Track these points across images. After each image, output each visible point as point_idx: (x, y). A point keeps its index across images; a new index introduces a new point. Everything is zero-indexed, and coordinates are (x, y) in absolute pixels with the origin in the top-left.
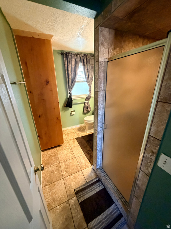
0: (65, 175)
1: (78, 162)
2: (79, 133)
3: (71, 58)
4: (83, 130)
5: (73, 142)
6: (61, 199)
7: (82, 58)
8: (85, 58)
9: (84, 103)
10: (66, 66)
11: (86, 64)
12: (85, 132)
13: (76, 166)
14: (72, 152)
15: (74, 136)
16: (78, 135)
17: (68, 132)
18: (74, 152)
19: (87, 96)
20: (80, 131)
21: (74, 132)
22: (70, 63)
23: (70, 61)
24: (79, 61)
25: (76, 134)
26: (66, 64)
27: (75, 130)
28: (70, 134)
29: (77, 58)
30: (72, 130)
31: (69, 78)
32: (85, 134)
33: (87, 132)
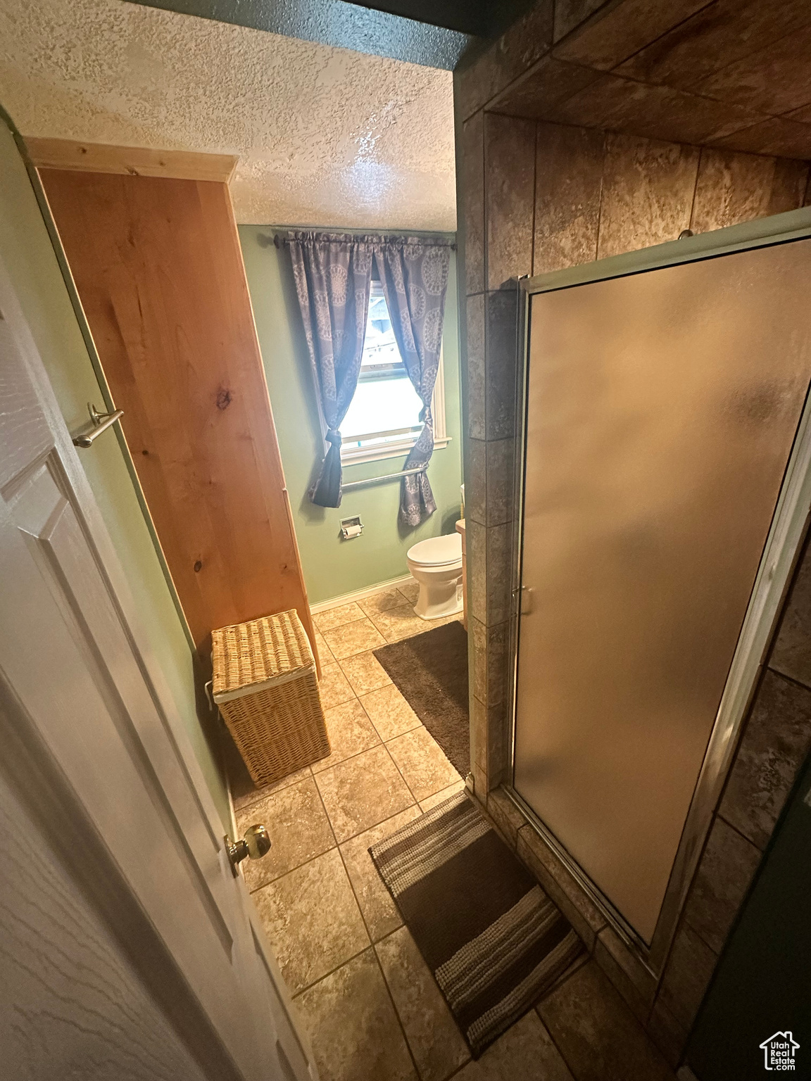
0: (343, 831)
1: (400, 764)
2: (387, 622)
3: (328, 263)
4: (403, 607)
5: (364, 666)
6: (340, 942)
7: (380, 257)
8: (398, 258)
9: (403, 479)
10: (304, 302)
11: (400, 289)
12: (416, 616)
13: (389, 782)
14: (363, 720)
15: (364, 641)
16: (385, 633)
17: (338, 623)
18: (373, 715)
19: (413, 445)
20: (392, 615)
21: (361, 621)
22: (321, 289)
23: (320, 278)
24: (368, 276)
25: (373, 627)
26: (307, 291)
27: (365, 609)
28: (348, 632)
29: (358, 260)
30: (352, 611)
31: (325, 364)
32: (416, 625)
33: (426, 618)
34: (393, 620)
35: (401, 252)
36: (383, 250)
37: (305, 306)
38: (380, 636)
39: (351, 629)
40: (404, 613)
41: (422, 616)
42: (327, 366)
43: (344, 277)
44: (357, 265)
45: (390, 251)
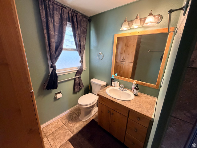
3: (53, 10)
4: (76, 117)
7: (70, 15)
8: (75, 17)
9: (75, 79)
10: (44, 19)
11: (76, 26)
12: (80, 120)
15: (65, 136)
17: (53, 130)
19: (78, 69)
20: (73, 122)
21: (62, 127)
22: (51, 17)
23: (50, 14)
24: (66, 19)
25: (67, 128)
26: (45, 16)
27: (63, 121)
28: (58, 134)
29: (64, 13)
30: (58, 123)
31: (51, 42)
32: (81, 124)
33: (84, 121)
34: (73, 124)
35: (76, 16)
36: (71, 14)
37: (44, 21)
38: (70, 133)
39: (59, 132)
40: (77, 120)
41: (82, 120)
42: (52, 43)
43: (59, 17)
44: (64, 14)
45: (73, 14)
